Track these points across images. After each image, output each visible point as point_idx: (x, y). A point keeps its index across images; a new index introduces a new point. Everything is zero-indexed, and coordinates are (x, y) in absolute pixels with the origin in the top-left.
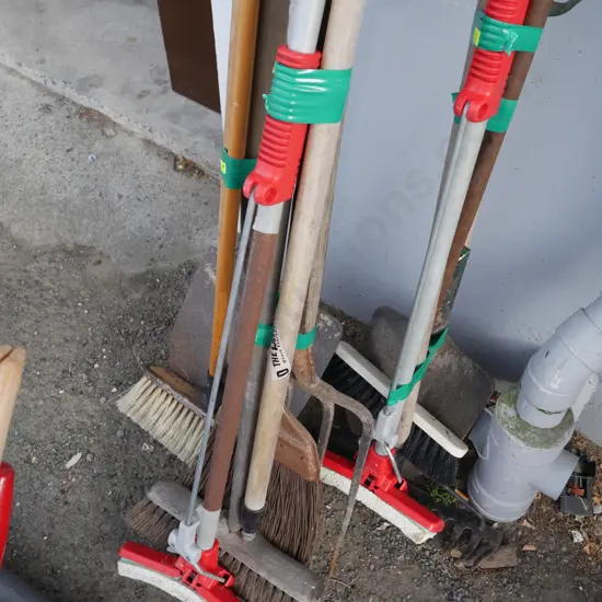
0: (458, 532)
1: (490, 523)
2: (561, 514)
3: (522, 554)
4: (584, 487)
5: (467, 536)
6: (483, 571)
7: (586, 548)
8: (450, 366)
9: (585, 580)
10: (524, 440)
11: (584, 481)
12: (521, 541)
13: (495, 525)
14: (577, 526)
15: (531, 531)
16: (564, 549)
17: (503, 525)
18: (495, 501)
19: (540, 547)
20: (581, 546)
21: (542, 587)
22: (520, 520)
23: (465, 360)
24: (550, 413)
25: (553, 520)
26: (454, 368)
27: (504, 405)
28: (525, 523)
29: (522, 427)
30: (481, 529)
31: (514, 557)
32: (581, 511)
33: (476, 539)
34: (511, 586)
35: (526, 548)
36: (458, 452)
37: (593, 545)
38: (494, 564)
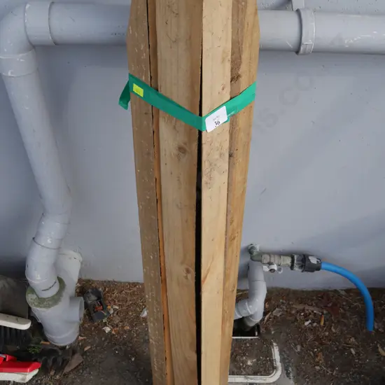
0: (50, 362)
1: (63, 348)
2: (96, 323)
3: (84, 354)
4: (102, 304)
5: (55, 361)
6: (69, 373)
7: (113, 332)
8: (4, 286)
9: (117, 347)
10: (45, 307)
11: (100, 302)
12: (83, 347)
13: (67, 347)
14: (105, 325)
15: (84, 339)
16: (103, 339)
17: (71, 345)
18: (59, 337)
19: (92, 345)
20: (110, 332)
21: (100, 363)
22: (78, 338)
23: (9, 279)
24: (48, 289)
25: (93, 328)
26: (7, 286)
27: (29, 295)
28: (80, 338)
29: (41, 301)
30: (60, 354)
31: (81, 357)
32: (104, 317)
33: (60, 360)
34: (85, 372)
35: (86, 349)
36: (25, 326)
37: (116, 329)
38: (73, 367)
